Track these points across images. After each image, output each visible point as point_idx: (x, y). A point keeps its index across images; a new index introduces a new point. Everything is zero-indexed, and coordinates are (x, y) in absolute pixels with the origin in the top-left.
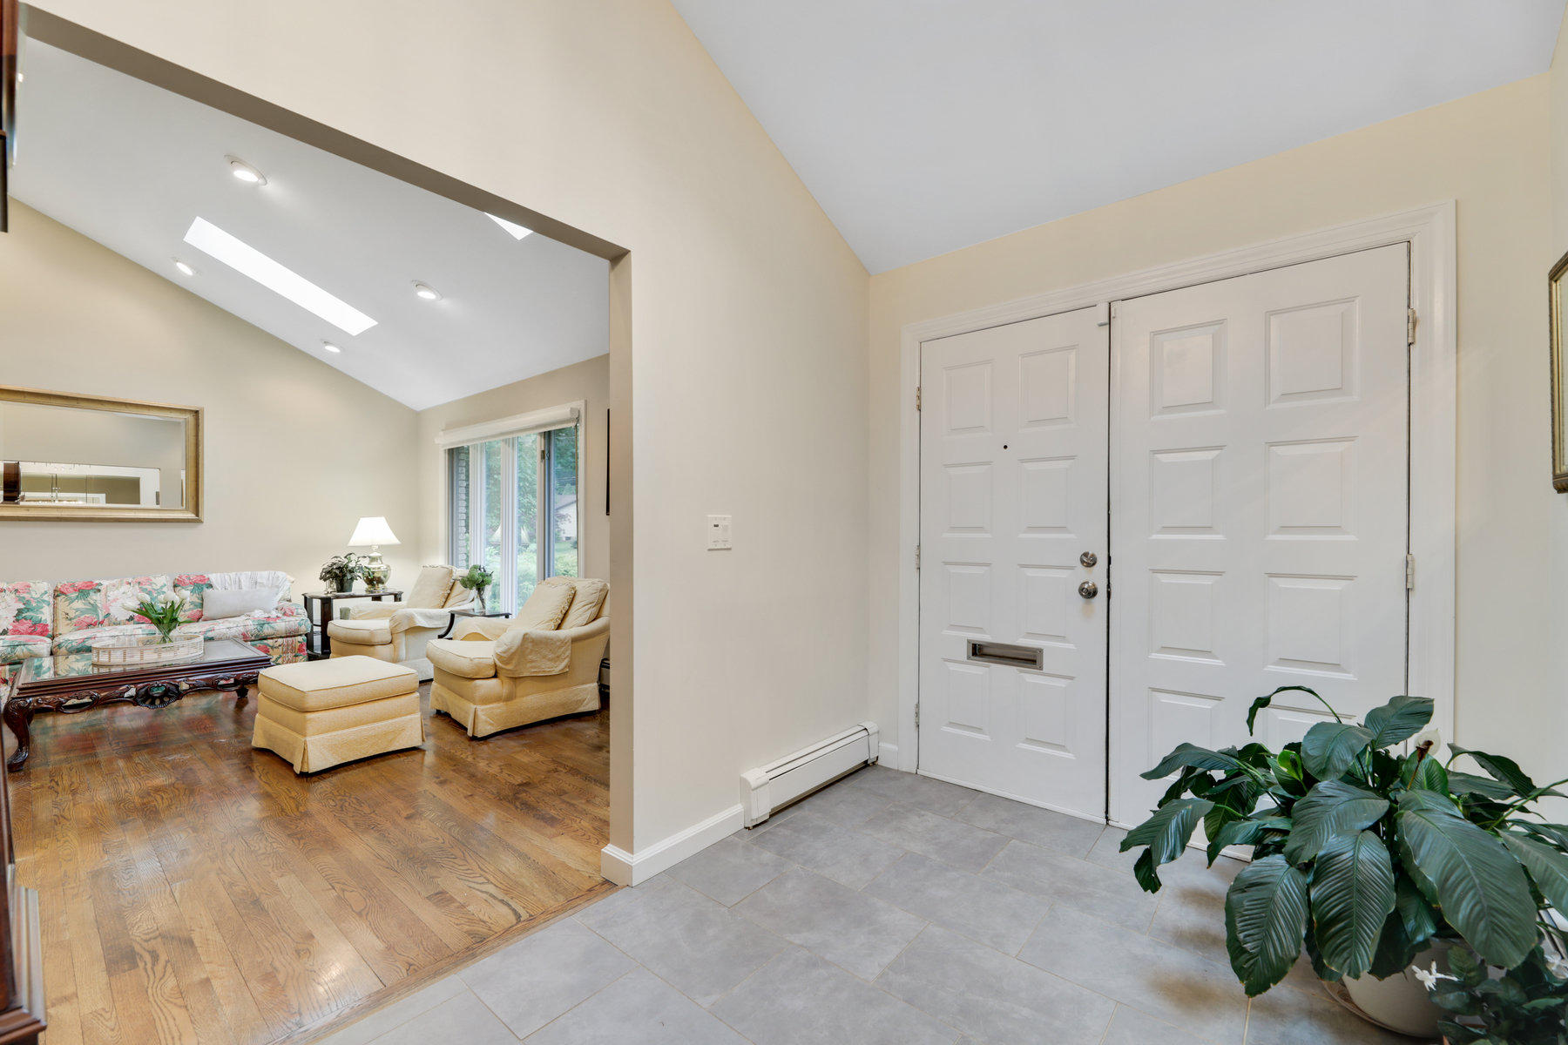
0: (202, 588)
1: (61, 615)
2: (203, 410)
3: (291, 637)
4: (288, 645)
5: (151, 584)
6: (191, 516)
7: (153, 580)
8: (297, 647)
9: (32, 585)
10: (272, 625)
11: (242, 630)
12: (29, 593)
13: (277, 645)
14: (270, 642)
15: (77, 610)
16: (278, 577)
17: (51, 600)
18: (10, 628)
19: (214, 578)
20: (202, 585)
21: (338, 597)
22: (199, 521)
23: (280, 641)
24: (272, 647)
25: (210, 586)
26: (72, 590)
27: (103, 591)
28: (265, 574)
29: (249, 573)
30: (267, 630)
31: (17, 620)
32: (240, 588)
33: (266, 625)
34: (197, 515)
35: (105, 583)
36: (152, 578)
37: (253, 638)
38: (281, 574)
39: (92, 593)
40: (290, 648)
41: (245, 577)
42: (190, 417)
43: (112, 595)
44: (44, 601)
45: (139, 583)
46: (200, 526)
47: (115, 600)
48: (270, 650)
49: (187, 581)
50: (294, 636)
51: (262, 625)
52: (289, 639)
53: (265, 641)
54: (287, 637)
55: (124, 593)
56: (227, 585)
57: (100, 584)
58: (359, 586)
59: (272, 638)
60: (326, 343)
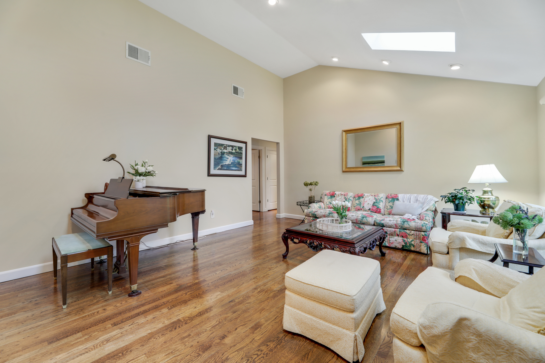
0: (395, 200)
1: (353, 205)
2: (403, 122)
3: (419, 231)
4: (416, 235)
5: (378, 197)
6: (399, 168)
7: (379, 195)
8: (422, 238)
9: (348, 193)
10: (409, 223)
11: (395, 222)
12: (347, 196)
13: (411, 234)
14: (408, 231)
15: (356, 204)
16: (427, 198)
17: (352, 199)
19: (400, 196)
20: (395, 199)
21: (454, 214)
22: (401, 170)
23: (413, 232)
24: (409, 234)
25: (398, 200)
26: (357, 196)
27: (364, 198)
28: (422, 196)
29: (415, 195)
30: (406, 225)
32: (410, 202)
33: (406, 222)
34: (401, 168)
35: (366, 194)
36: (379, 194)
37: (400, 228)
38: (430, 197)
39: (361, 198)
40: (418, 237)
41: (413, 197)
42: (398, 126)
43: (366, 199)
44: (350, 199)
45: (375, 196)
46: (403, 173)
47: (366, 201)
48: (408, 235)
49: (390, 197)
50: (420, 231)
51: (404, 222)
52: (417, 232)
53: (406, 231)
54: (417, 231)
55: (369, 199)
56: (405, 200)
57: (364, 195)
59: (409, 230)
60: (451, 66)
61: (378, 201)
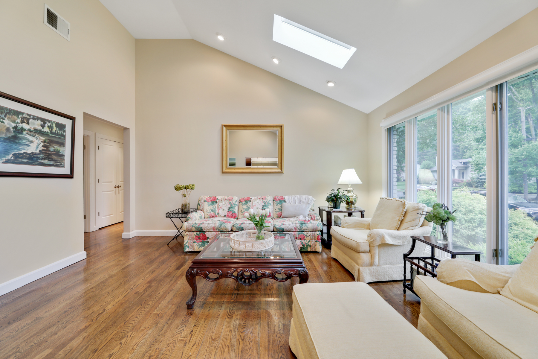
0: (282, 202)
1: (240, 211)
2: (283, 125)
3: (314, 231)
4: (313, 236)
5: (266, 199)
6: (280, 170)
7: (267, 198)
8: (317, 237)
9: (233, 198)
10: (306, 224)
11: (294, 225)
12: (232, 201)
13: (308, 235)
14: (305, 233)
15: (244, 209)
16: (309, 199)
17: (238, 204)
18: (227, 214)
19: (286, 198)
20: (282, 201)
21: (334, 212)
22: (282, 173)
23: (310, 233)
24: (306, 236)
25: (285, 201)
26: (243, 200)
27: (252, 201)
28: (304, 196)
29: (298, 196)
30: (304, 227)
31: (228, 211)
32: (295, 203)
33: (304, 224)
34: (282, 170)
35: (253, 198)
36: (266, 197)
37: (299, 230)
38: (310, 197)
39: (249, 202)
40: (314, 237)
41: (297, 197)
42: (279, 129)
43: (254, 203)
44: (236, 204)
45: (262, 199)
46: (283, 175)
47: (255, 205)
48: (305, 237)
49: (277, 199)
50: (315, 231)
51: (302, 224)
52: (313, 232)
53: (303, 233)
54: (312, 231)
55: (258, 203)
56: (291, 201)
57: (251, 199)
58: (343, 206)
59: (306, 231)
60: (328, 82)
61: (267, 204)
